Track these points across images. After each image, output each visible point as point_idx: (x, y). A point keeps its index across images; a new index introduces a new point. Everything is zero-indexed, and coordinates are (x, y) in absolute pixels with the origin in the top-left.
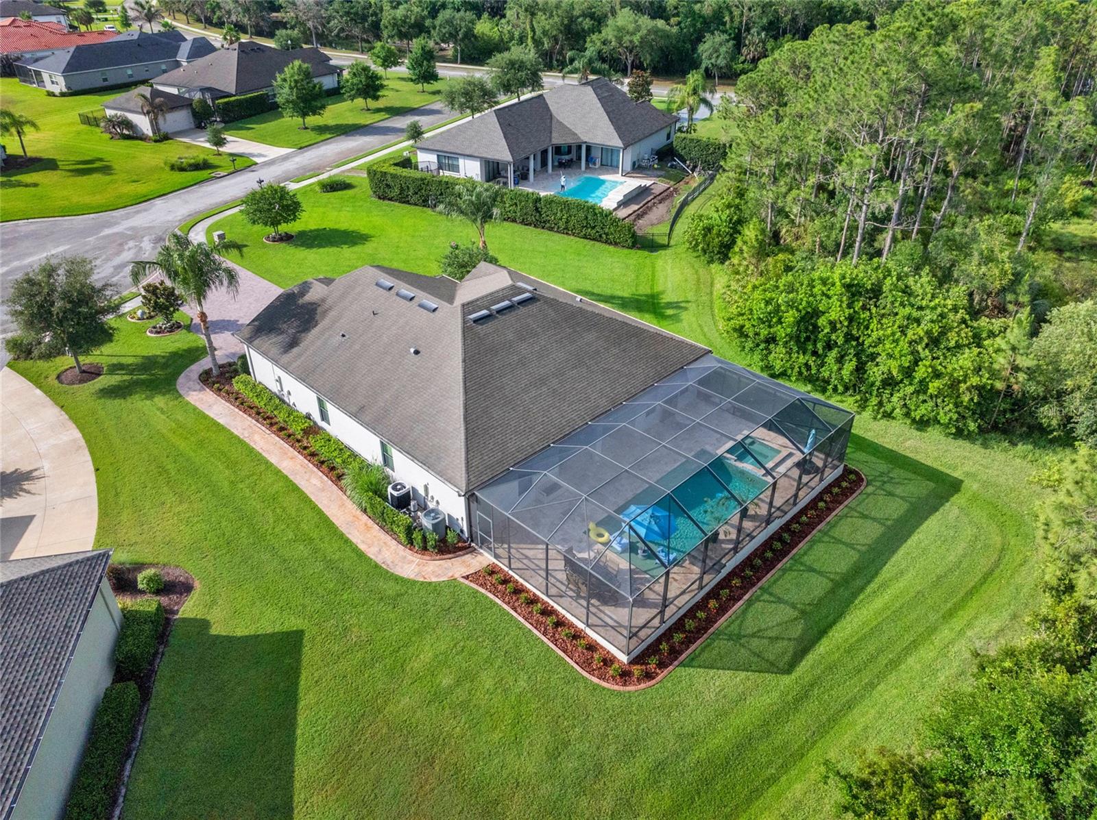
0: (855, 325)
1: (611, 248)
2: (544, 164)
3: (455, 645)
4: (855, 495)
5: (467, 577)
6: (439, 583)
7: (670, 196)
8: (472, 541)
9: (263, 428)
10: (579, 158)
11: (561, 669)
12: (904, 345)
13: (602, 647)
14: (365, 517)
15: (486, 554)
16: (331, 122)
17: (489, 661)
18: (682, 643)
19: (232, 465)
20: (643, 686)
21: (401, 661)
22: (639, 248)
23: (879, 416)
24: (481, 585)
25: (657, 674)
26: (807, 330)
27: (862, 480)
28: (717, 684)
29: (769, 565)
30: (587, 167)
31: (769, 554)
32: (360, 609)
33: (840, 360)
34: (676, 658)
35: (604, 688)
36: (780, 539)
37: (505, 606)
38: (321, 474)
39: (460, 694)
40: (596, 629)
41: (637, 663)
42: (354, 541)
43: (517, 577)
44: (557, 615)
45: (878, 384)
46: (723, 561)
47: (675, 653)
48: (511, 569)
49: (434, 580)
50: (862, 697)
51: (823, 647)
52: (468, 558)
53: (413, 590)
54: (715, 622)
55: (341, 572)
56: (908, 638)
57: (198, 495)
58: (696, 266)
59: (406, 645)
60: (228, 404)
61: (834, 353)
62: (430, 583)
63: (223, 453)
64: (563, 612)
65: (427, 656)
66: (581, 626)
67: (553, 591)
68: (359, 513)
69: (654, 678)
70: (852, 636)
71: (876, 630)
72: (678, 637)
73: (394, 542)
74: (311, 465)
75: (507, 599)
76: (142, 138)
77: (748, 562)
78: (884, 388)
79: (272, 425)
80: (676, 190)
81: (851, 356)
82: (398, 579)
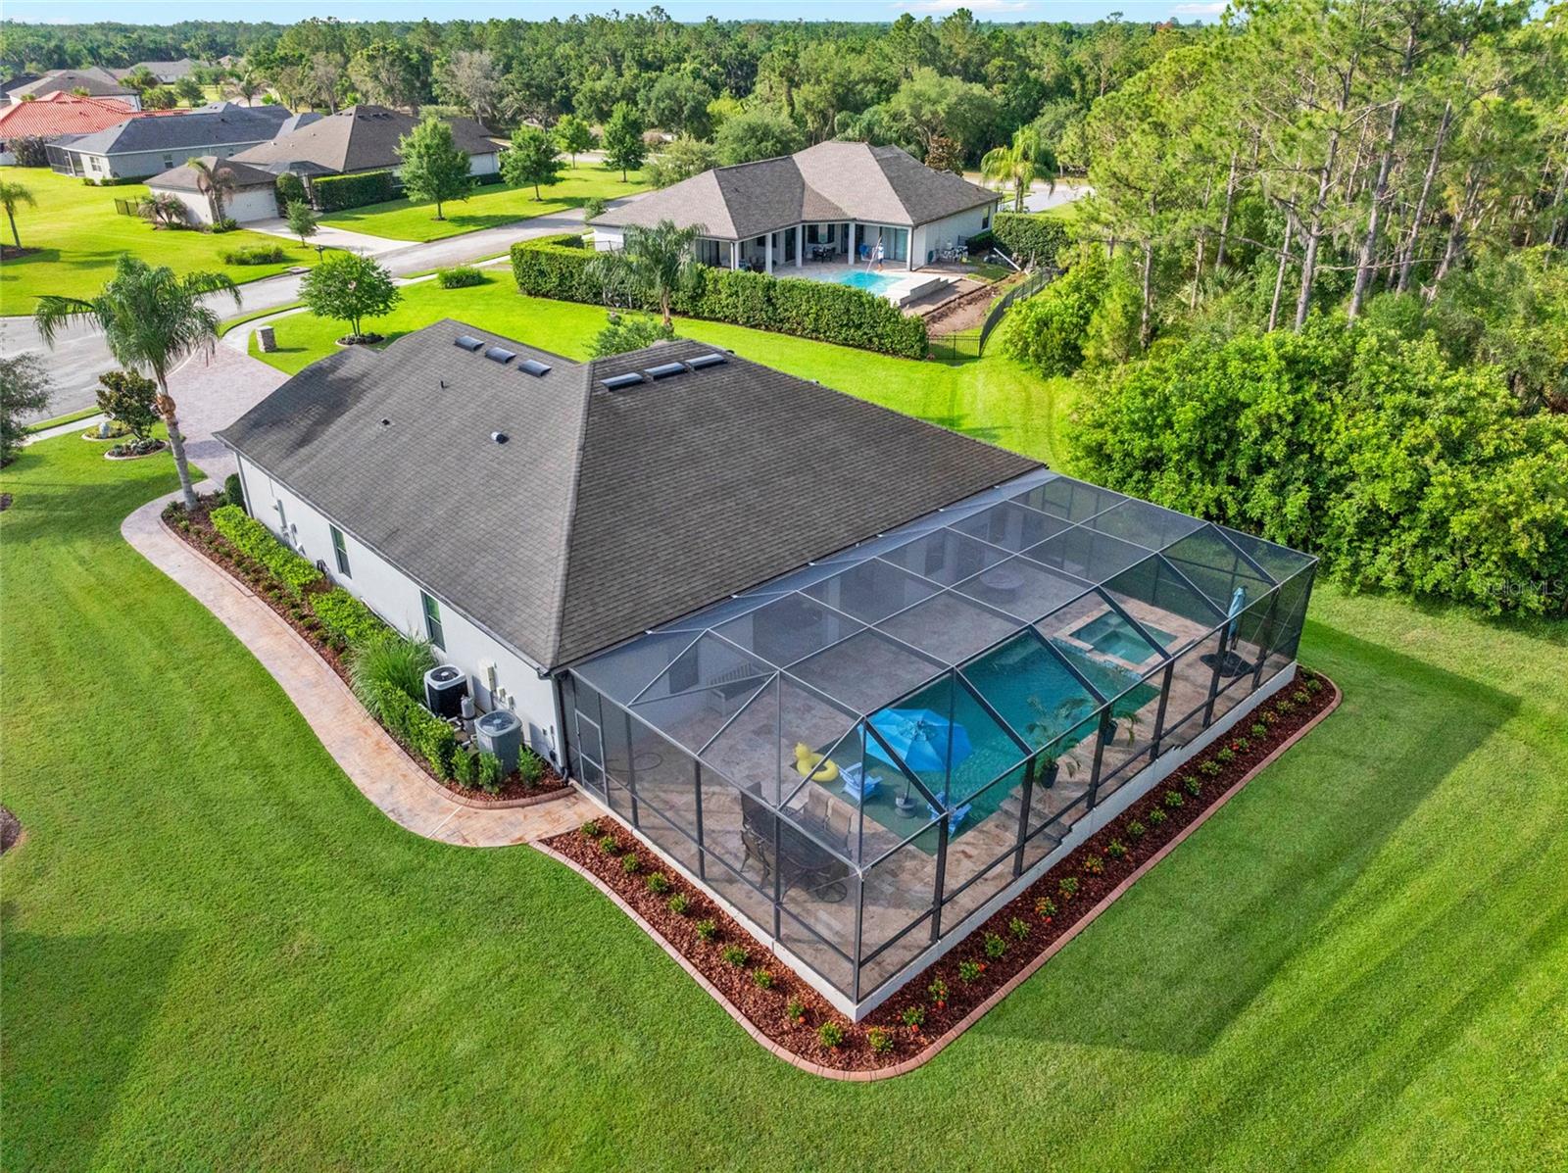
0: (1305, 425)
1: (888, 359)
2: (790, 256)
3: (498, 972)
4: (1321, 716)
5: (549, 842)
6: (492, 850)
7: (987, 295)
8: (571, 775)
9: (243, 587)
10: (846, 251)
11: (712, 1030)
12: (1398, 454)
13: (805, 986)
14: (380, 730)
15: (595, 800)
16: (481, 213)
17: (561, 1008)
18: (977, 982)
19: (167, 641)
20: (887, 1071)
21: (382, 1000)
22: (931, 360)
23: (1354, 590)
24: (575, 857)
25: (921, 1047)
26: (1217, 439)
27: (1332, 691)
28: (1051, 1072)
29: (1160, 836)
30: (857, 260)
31: (1158, 814)
32: (326, 895)
33: (1280, 489)
34: (964, 1014)
35: (802, 1073)
36: (1181, 787)
37: (615, 898)
38: (319, 658)
39: (489, 1075)
40: (795, 947)
41: (878, 1022)
42: (348, 770)
43: (648, 843)
44: (719, 919)
45: (1350, 530)
46: (1065, 820)
47: (962, 1002)
48: (637, 826)
49: (482, 844)
50: (1375, 1110)
51: (1278, 999)
52: (558, 807)
53: (437, 861)
54: (1048, 944)
55: (309, 825)
56: (1461, 986)
57: (91, 687)
58: (1025, 381)
59: (397, 970)
60: (195, 552)
61: (1268, 477)
62: (473, 851)
63: (161, 625)
64: (731, 912)
65: (434, 993)
66: (765, 940)
67: (715, 870)
68: (370, 723)
69: (913, 1055)
70: (1339, 980)
71: (1388, 970)
72: (971, 968)
73: (422, 774)
74: (306, 645)
75: (621, 885)
76: (198, 228)
77: (1117, 827)
78: (1361, 540)
79: (257, 581)
80: (995, 289)
81: (1299, 484)
82: (412, 841)
